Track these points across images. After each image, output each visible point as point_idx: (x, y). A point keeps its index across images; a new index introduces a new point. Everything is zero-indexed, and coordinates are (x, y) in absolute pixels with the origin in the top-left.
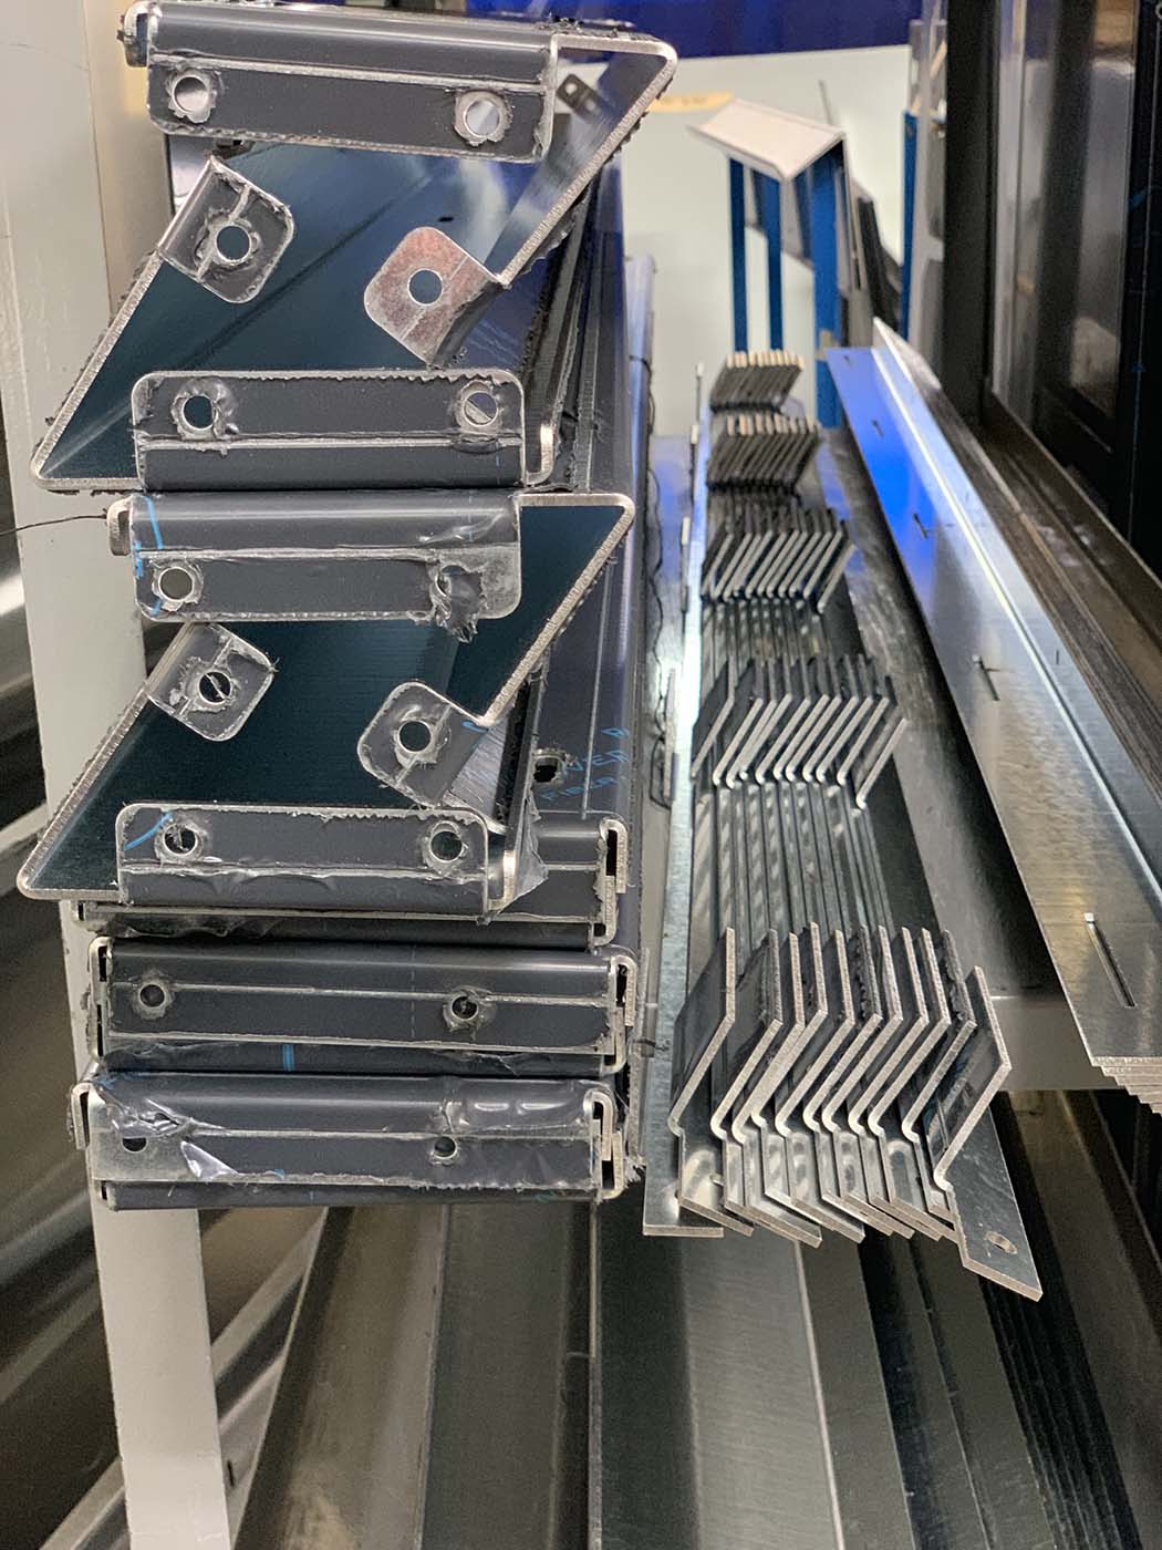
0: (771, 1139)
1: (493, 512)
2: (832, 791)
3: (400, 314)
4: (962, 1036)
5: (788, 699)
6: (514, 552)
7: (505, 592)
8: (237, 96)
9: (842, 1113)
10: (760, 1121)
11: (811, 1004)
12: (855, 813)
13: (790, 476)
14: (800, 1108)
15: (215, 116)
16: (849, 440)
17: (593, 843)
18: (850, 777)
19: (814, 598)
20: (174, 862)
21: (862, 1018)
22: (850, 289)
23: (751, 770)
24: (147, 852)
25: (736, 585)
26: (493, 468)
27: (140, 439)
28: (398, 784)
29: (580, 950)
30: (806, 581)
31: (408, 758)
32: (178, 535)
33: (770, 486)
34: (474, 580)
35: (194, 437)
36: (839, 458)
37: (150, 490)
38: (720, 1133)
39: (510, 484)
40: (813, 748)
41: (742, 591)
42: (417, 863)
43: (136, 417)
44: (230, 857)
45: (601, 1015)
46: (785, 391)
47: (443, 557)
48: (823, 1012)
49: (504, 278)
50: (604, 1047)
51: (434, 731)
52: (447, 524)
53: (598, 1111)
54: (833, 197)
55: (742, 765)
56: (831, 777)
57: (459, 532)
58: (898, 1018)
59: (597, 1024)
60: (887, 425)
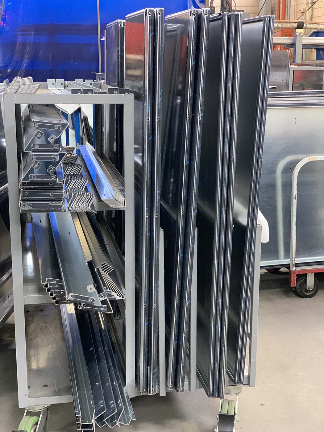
0: (76, 207)
1: (57, 154)
2: (81, 189)
3: (51, 140)
4: (91, 197)
5: (76, 180)
6: (59, 156)
7: (58, 159)
8: (40, 126)
9: (82, 205)
10: (75, 205)
11: (79, 196)
12: (83, 191)
13: (74, 162)
14: (78, 204)
15: (38, 127)
16: (82, 158)
17: (62, 181)
18: (82, 188)
19: (78, 174)
20: (33, 179)
21: (83, 197)
22: (83, 136)
23: (72, 187)
24: (32, 178)
25: (68, 173)
26: (57, 151)
27: (32, 149)
28: (50, 173)
29: (61, 190)
30: (77, 172)
31: (51, 171)
32: (35, 155)
33: (72, 163)
34: (56, 158)
35: (36, 148)
36: (81, 160)
37: (32, 152)
38: (72, 206)
39: (58, 152)
40: (78, 185)
41: (69, 174)
42: (51, 179)
43: (32, 147)
44: (38, 178)
45: (63, 195)
46: (73, 151)
47: (54, 157)
48: (80, 196)
49: (58, 138)
50: (63, 198)
51: (53, 169)
52: (54, 154)
53: (62, 203)
54: (79, 117)
55: (71, 187)
56: (80, 188)
57: (55, 155)
58: (86, 196)
59: (62, 196)
60: (87, 156)
